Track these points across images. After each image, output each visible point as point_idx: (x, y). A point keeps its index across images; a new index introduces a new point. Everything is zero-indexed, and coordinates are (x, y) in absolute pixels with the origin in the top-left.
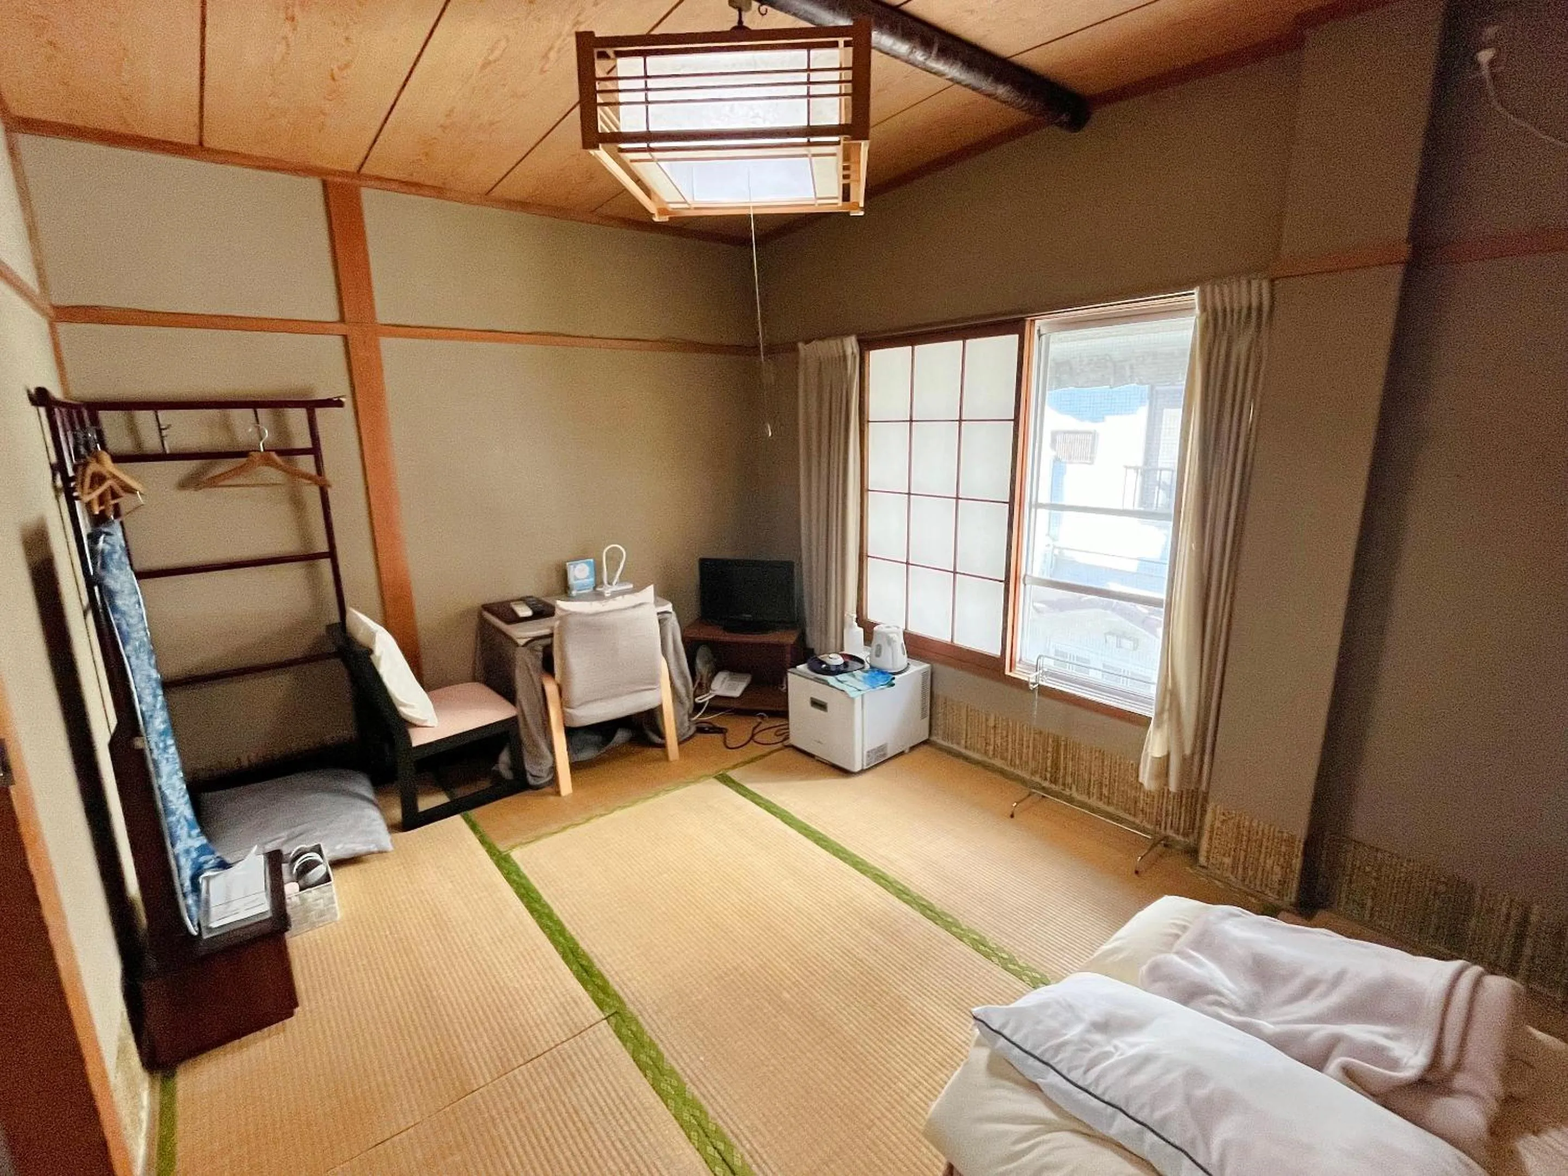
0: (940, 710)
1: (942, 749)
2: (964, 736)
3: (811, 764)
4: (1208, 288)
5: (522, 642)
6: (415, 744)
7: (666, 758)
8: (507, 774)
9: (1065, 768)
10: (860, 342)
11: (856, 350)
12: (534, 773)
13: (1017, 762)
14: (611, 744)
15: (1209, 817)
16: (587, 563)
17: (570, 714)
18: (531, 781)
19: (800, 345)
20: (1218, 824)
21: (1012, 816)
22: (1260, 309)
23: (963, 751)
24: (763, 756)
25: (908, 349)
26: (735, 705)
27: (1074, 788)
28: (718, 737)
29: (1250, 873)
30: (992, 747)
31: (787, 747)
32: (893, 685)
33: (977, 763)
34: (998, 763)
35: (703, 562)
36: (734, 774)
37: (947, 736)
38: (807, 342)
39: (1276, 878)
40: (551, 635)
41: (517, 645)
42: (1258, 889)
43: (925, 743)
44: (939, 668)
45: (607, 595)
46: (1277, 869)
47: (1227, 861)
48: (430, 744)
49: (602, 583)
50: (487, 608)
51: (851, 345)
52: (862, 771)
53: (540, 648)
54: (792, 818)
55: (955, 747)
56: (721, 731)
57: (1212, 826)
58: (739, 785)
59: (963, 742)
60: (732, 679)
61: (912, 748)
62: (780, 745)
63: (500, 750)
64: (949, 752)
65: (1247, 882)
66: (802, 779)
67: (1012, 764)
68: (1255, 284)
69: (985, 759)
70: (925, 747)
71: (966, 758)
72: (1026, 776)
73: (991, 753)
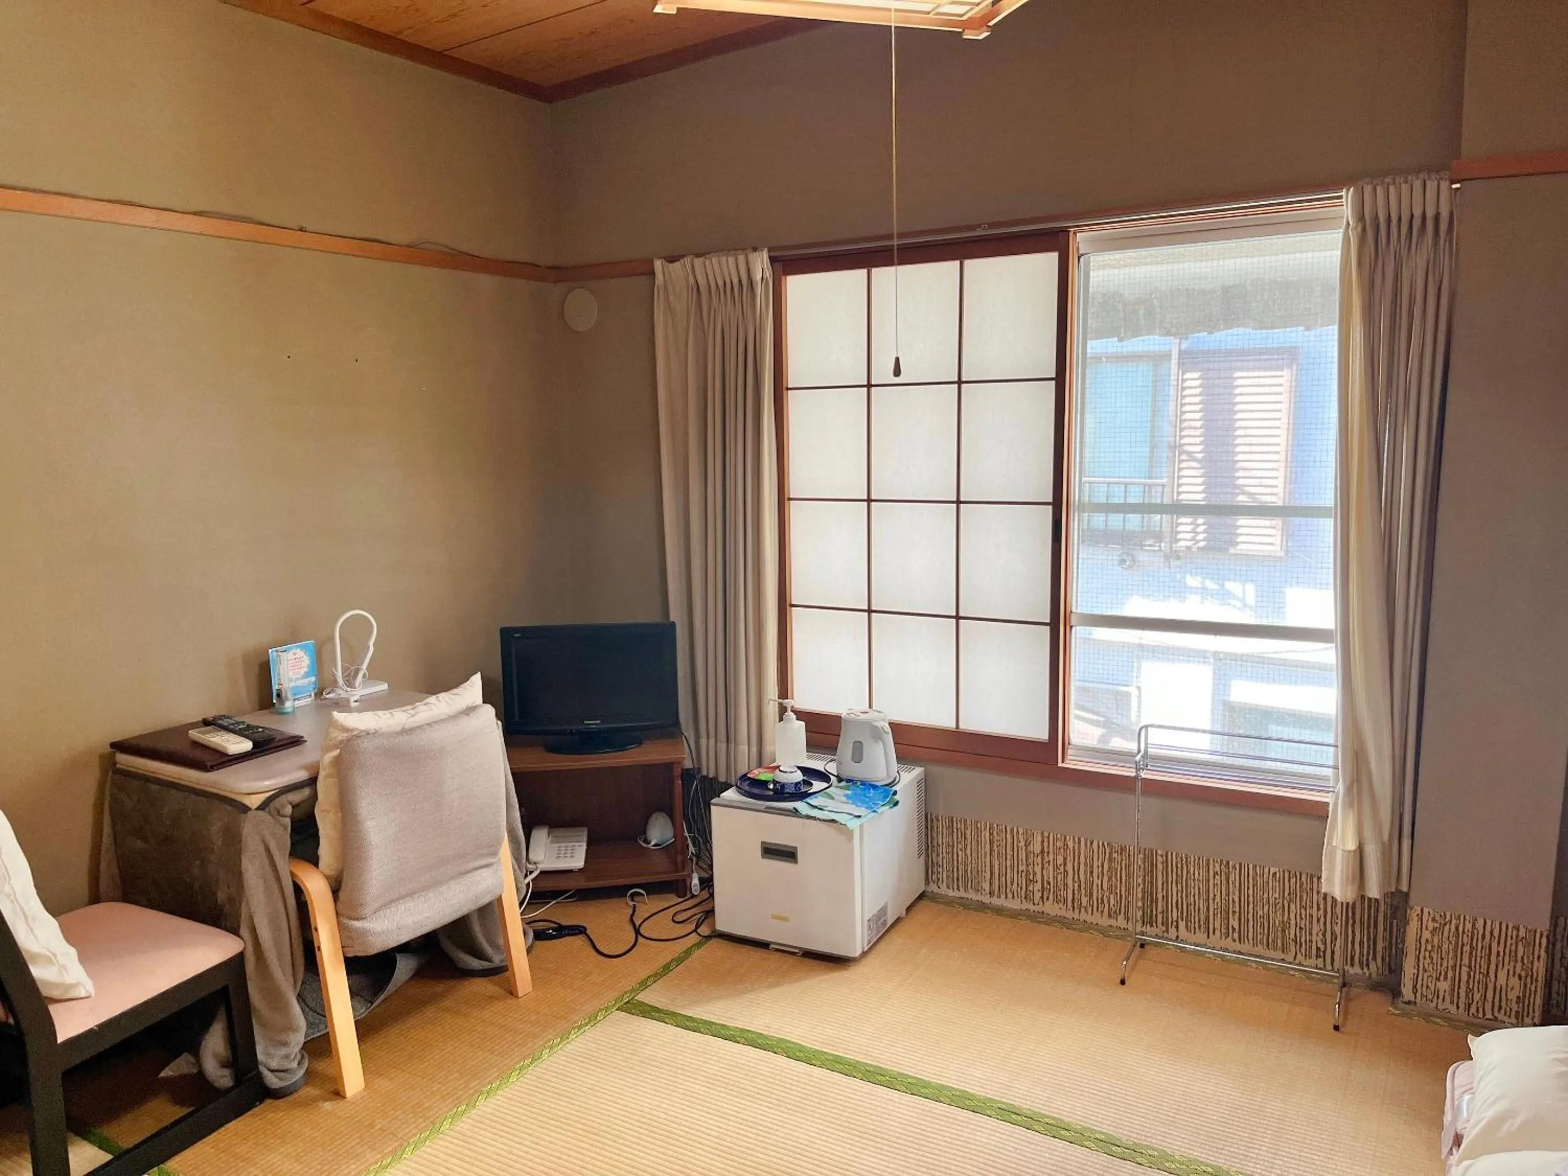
0: (942, 839)
1: (950, 902)
2: (988, 875)
3: (773, 959)
4: (1368, 189)
5: (254, 802)
6: (61, 1038)
7: (512, 992)
8: (220, 1076)
9: (1165, 898)
10: (773, 260)
11: (768, 273)
12: (274, 1064)
13: (1085, 901)
14: (391, 988)
15: (1413, 928)
16: (302, 648)
17: (357, 930)
18: (273, 1081)
19: (658, 264)
20: (1427, 935)
21: (1123, 982)
22: (1437, 218)
23: (986, 899)
24: (680, 960)
25: (860, 274)
26: (583, 884)
27: (1182, 925)
28: (577, 942)
29: (1477, 997)
30: (1038, 886)
31: (708, 938)
32: (896, 804)
33: (1014, 915)
34: (1051, 908)
35: (506, 634)
36: (647, 997)
37: (954, 881)
38: (672, 260)
39: (1513, 995)
40: (312, 782)
41: (245, 809)
42: (1489, 1016)
43: (922, 896)
44: (937, 770)
45: (353, 705)
46: (1514, 981)
47: (1444, 986)
48: (89, 1034)
49: (335, 683)
50: (120, 746)
51: (760, 264)
52: (864, 954)
53: (289, 810)
54: (801, 1048)
55: (972, 895)
56: (578, 930)
57: (1419, 940)
58: (673, 1014)
59: (986, 886)
60: (556, 840)
61: (909, 909)
62: (694, 938)
63: (206, 1027)
64: (965, 904)
65: (1473, 1010)
66: (771, 986)
67: (1075, 904)
68: (1431, 186)
69: (1026, 905)
70: (924, 902)
71: (999, 911)
72: (1104, 921)
73: (1038, 895)
